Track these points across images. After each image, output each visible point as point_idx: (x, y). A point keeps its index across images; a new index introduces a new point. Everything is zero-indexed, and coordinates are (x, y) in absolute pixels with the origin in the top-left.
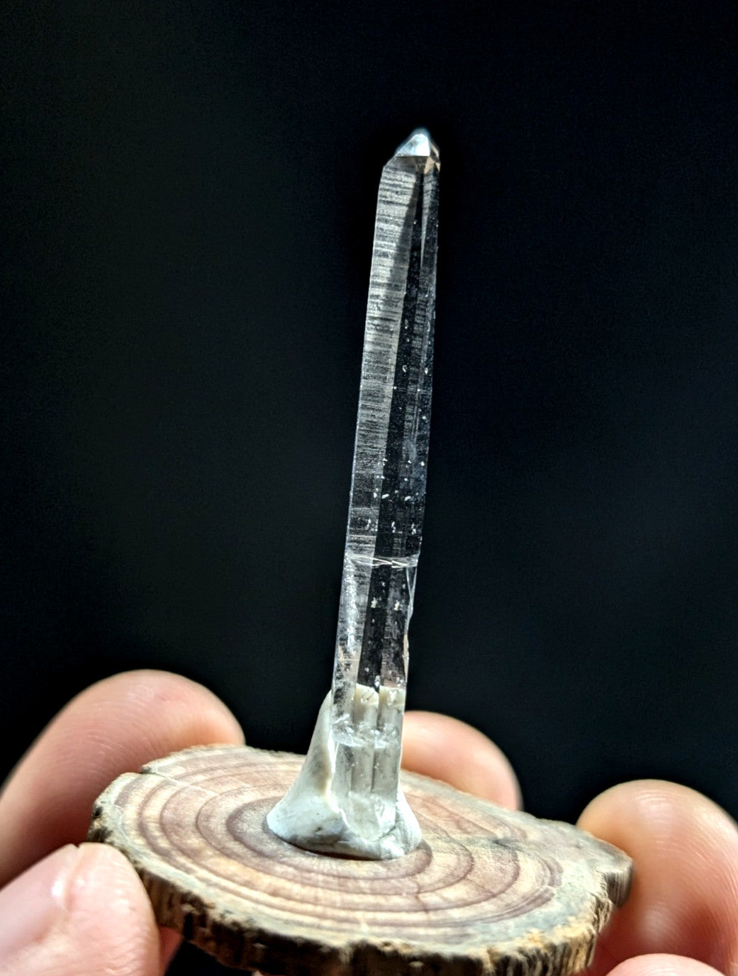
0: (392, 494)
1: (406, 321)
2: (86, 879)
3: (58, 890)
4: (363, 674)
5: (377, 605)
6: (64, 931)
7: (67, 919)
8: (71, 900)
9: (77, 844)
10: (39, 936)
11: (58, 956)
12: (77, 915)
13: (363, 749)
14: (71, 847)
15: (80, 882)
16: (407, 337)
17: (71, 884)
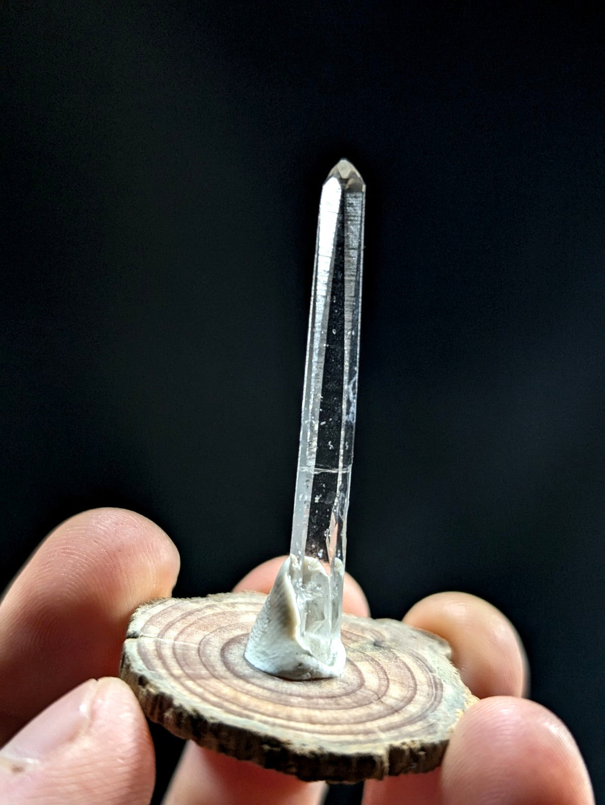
0: (327, 421)
1: (335, 297)
2: (103, 700)
3: (84, 709)
4: (310, 549)
5: (319, 500)
6: (88, 733)
7: (90, 726)
8: (93, 714)
9: (97, 679)
10: (72, 737)
11: (85, 750)
12: (99, 722)
13: (313, 602)
14: (93, 681)
15: (99, 701)
16: (336, 309)
17: (93, 702)
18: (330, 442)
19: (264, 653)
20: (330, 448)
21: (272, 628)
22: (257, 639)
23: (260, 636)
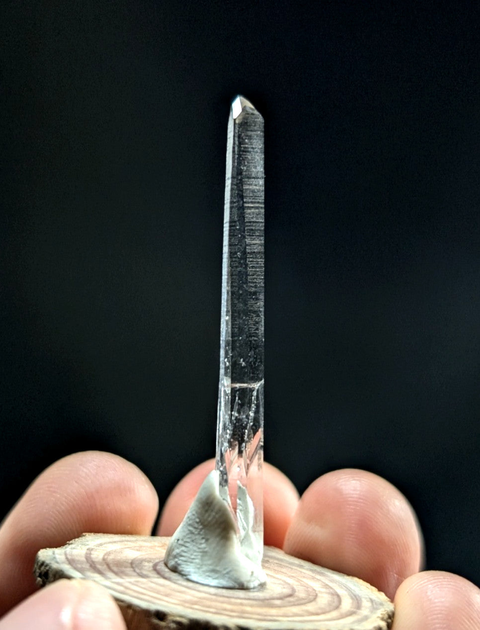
18: (242, 360)
19: (213, 571)
20: (243, 365)
21: (213, 545)
22: (197, 561)
23: (199, 557)
